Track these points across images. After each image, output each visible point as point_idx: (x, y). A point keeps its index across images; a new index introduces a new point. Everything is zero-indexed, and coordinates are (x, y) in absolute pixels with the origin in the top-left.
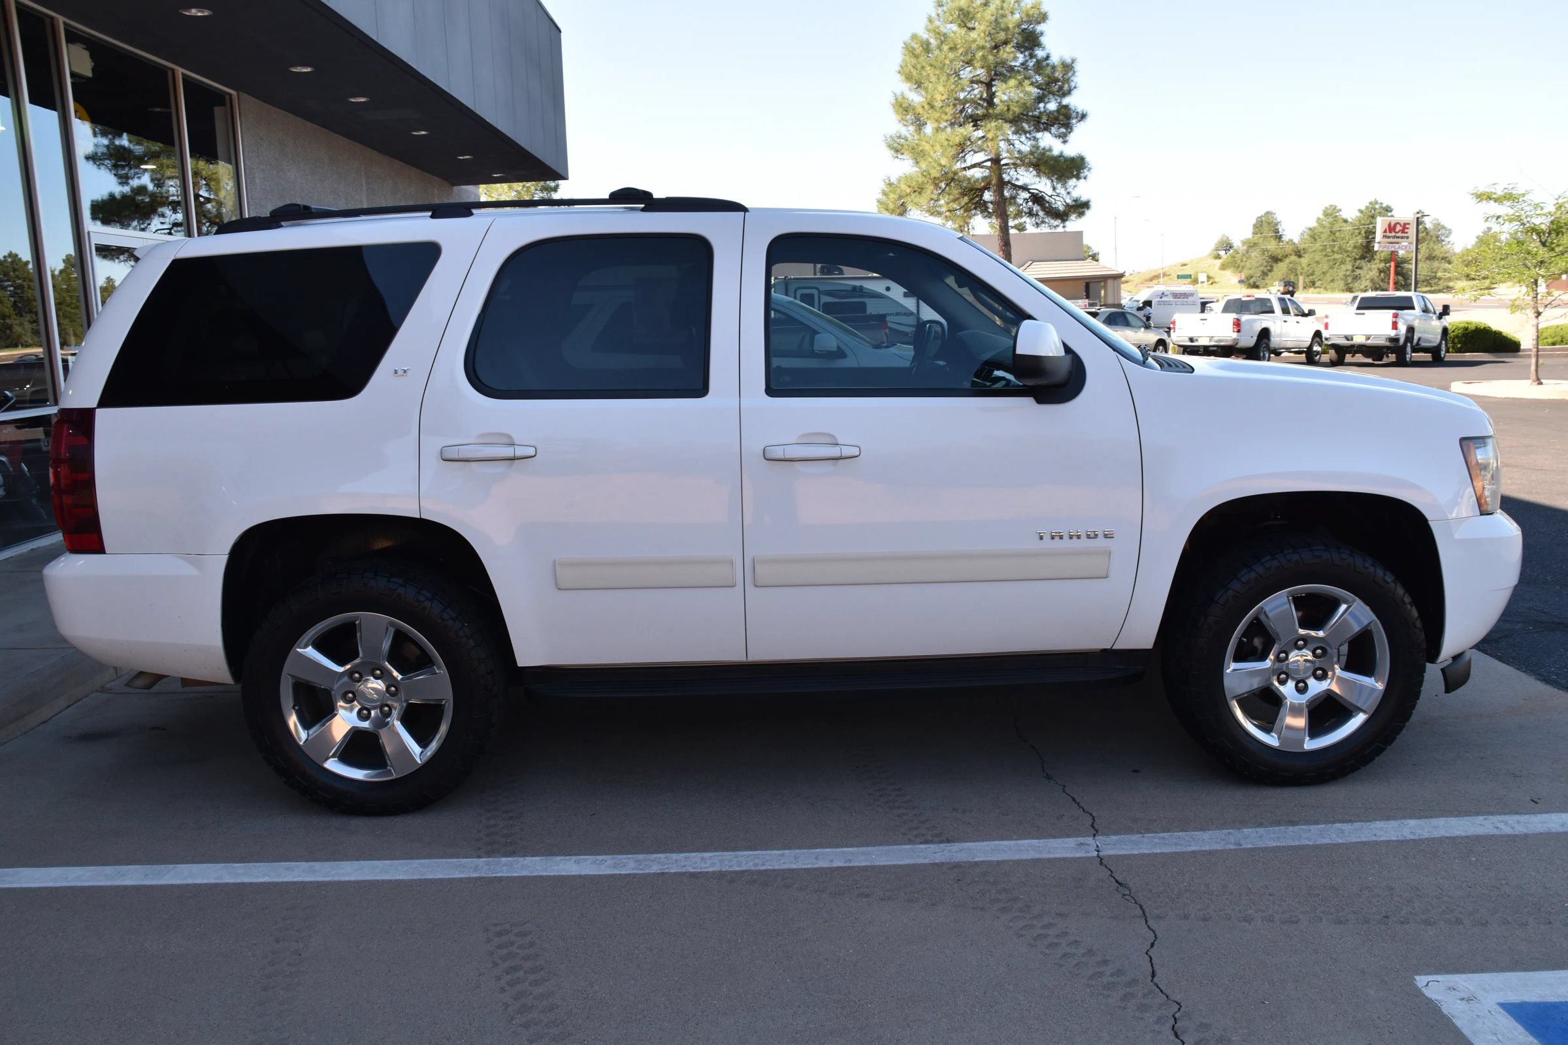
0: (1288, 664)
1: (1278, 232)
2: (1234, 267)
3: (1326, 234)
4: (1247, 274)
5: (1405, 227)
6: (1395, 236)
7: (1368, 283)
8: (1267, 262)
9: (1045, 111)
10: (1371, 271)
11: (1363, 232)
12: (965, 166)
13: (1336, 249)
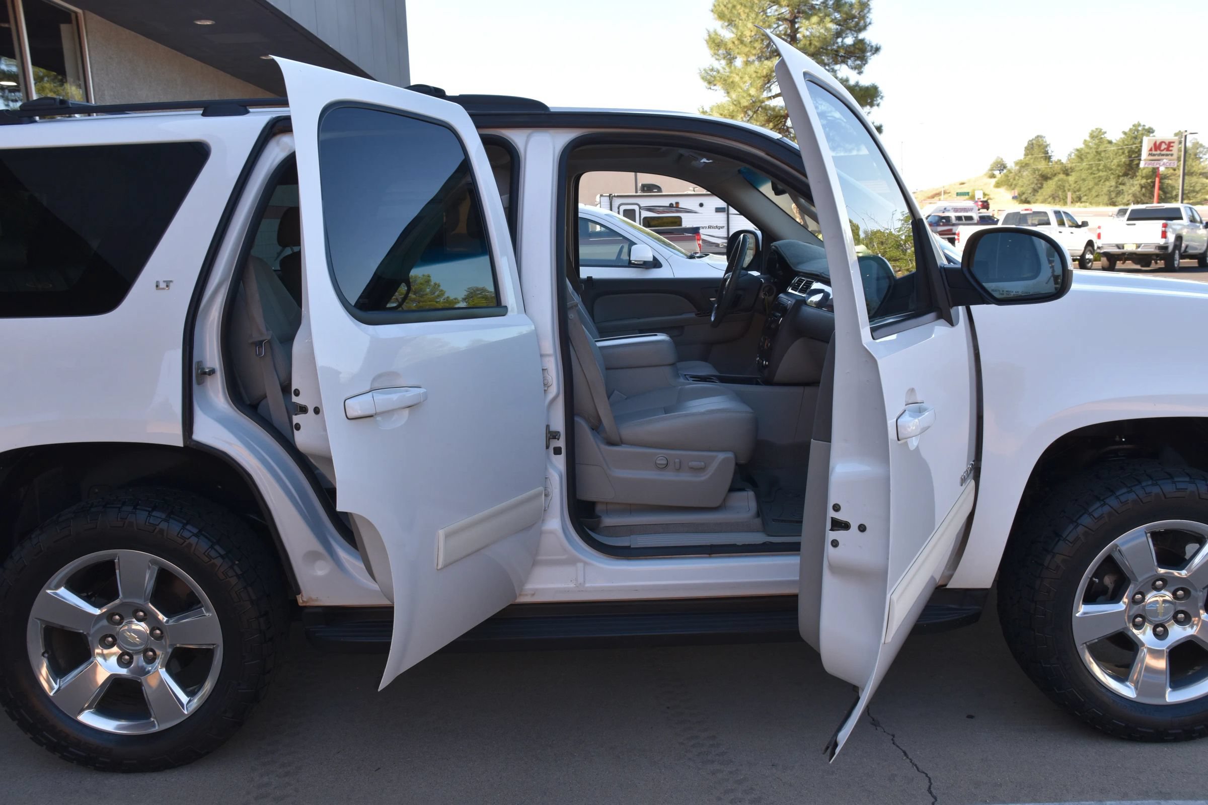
0: (1144, 606)
1: (1048, 153)
2: (1008, 185)
3: (1092, 155)
4: (1019, 191)
5: (1169, 145)
6: (1160, 154)
7: (1130, 198)
8: (1038, 180)
9: (842, 45)
10: (1134, 186)
11: (1126, 152)
12: (771, 95)
13: (1101, 167)
